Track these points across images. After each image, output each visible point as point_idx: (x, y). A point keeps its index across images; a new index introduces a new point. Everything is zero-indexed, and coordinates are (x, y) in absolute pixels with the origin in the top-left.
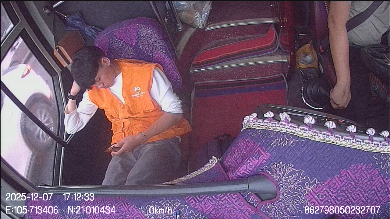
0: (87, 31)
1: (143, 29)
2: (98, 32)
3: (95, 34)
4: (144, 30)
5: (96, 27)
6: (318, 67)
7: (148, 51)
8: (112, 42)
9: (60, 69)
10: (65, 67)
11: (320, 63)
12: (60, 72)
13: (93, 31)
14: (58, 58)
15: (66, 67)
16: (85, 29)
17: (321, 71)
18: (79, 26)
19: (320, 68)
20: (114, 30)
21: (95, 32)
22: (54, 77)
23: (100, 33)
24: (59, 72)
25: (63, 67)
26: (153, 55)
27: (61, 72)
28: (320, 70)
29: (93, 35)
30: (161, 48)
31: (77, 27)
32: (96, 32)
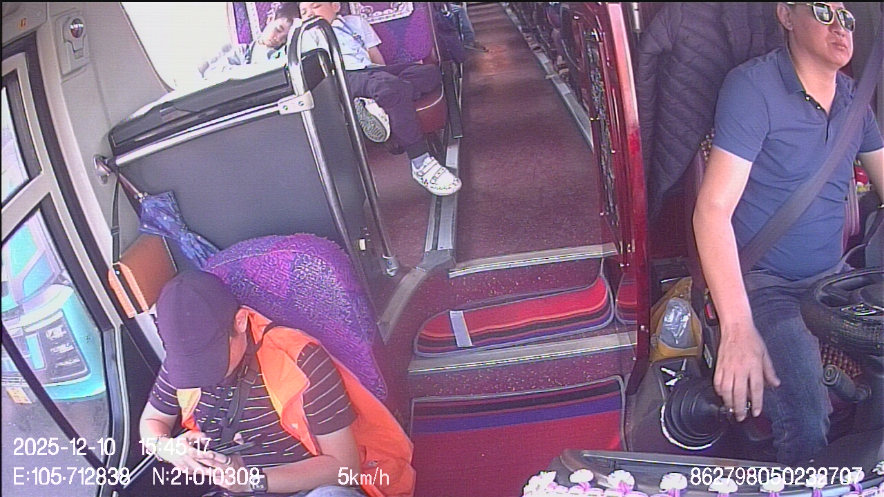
0: (185, 244)
1: (305, 264)
2: (208, 252)
3: (202, 255)
4: (307, 266)
5: (206, 239)
6: (701, 354)
7: (314, 316)
8: (235, 284)
9: (120, 319)
10: (130, 317)
11: (706, 345)
12: (119, 326)
13: (198, 246)
14: (117, 292)
15: (133, 318)
16: (180, 239)
17: (706, 363)
18: (168, 227)
19: (706, 356)
20: (242, 256)
21: (202, 252)
22: (105, 334)
23: (213, 255)
24: (117, 325)
25: (127, 316)
26: (323, 325)
27: (121, 325)
28: (706, 361)
29: (196, 256)
30: (341, 311)
31: (164, 230)
32: (203, 250)
